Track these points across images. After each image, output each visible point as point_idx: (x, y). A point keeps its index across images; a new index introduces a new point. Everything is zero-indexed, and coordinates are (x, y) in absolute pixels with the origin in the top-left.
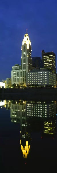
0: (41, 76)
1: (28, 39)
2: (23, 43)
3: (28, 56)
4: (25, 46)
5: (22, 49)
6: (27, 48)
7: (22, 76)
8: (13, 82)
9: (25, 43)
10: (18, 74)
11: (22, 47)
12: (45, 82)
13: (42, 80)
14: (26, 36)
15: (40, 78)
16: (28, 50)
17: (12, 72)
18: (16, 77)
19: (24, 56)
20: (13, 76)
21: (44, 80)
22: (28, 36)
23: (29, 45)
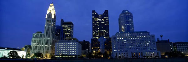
0: (71, 47)
1: (53, 9)
2: (48, 12)
3: (52, 25)
4: (50, 15)
5: (46, 17)
6: (52, 17)
7: (45, 44)
8: (33, 50)
9: (50, 12)
10: (40, 42)
11: (46, 15)
12: (74, 53)
13: (72, 51)
14: (51, 6)
15: (70, 49)
16: (53, 19)
17: (33, 39)
18: (37, 45)
19: (48, 24)
20: (33, 43)
21: (73, 51)
22: (53, 6)
23: (54, 15)
